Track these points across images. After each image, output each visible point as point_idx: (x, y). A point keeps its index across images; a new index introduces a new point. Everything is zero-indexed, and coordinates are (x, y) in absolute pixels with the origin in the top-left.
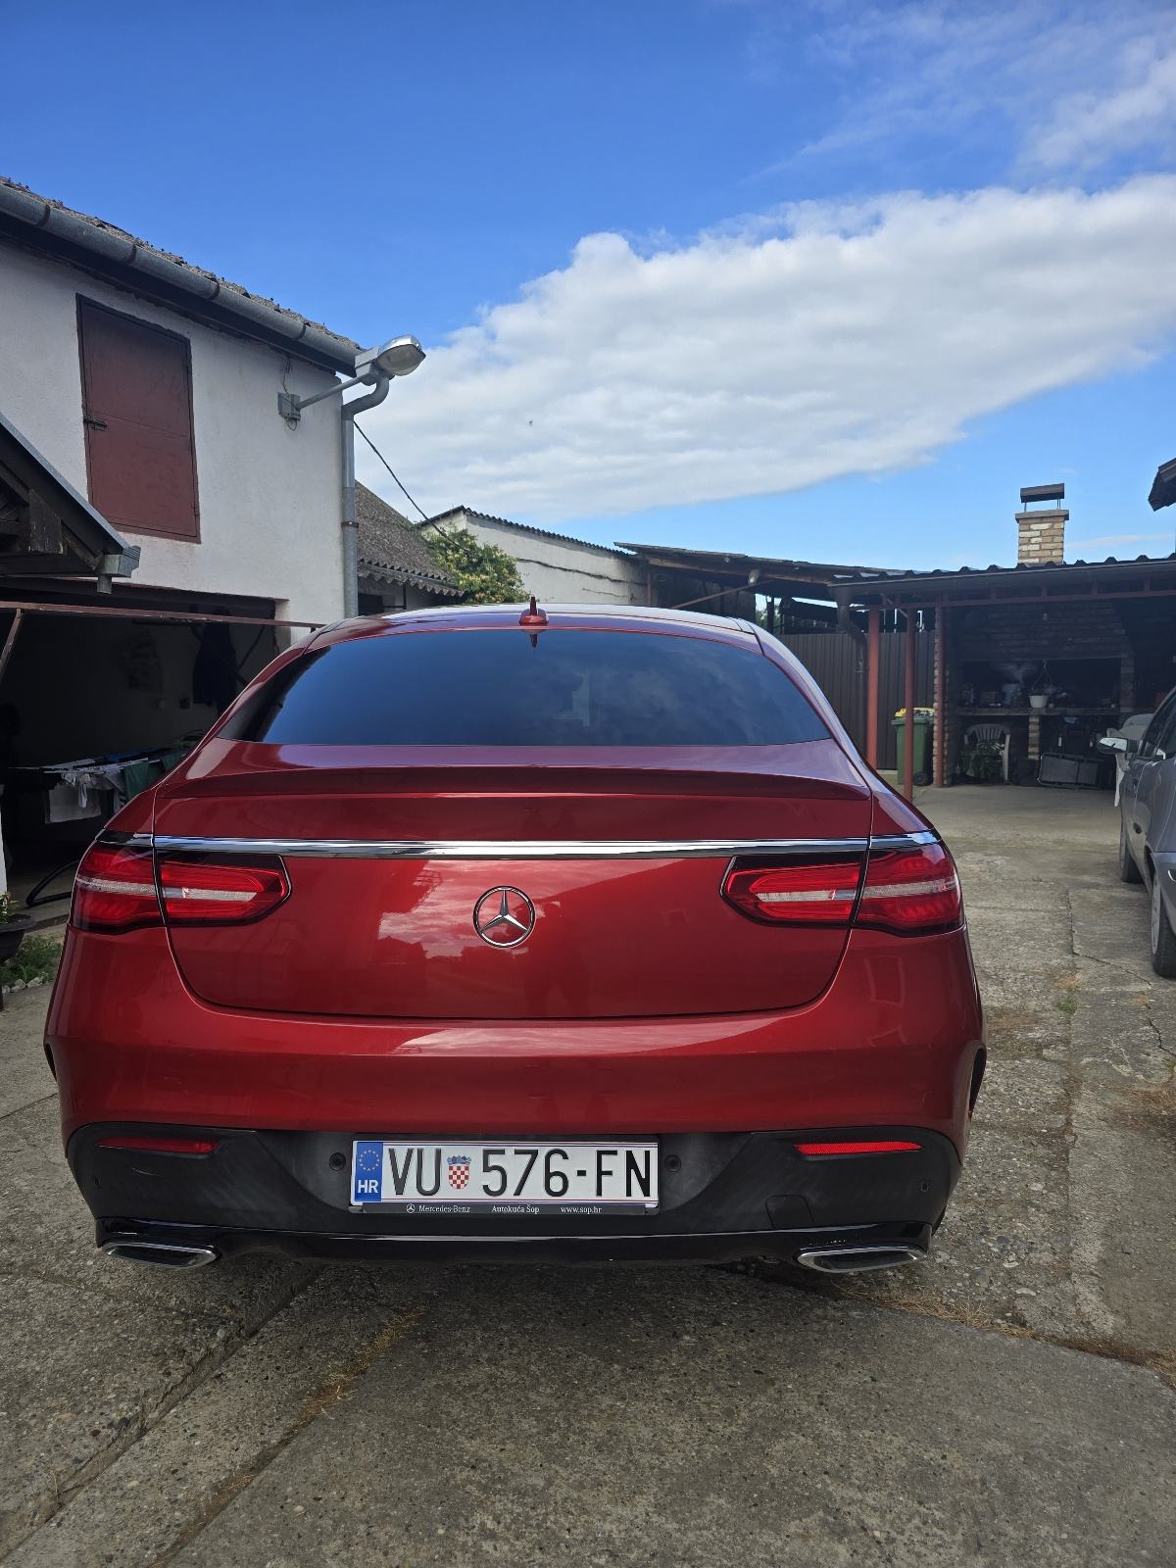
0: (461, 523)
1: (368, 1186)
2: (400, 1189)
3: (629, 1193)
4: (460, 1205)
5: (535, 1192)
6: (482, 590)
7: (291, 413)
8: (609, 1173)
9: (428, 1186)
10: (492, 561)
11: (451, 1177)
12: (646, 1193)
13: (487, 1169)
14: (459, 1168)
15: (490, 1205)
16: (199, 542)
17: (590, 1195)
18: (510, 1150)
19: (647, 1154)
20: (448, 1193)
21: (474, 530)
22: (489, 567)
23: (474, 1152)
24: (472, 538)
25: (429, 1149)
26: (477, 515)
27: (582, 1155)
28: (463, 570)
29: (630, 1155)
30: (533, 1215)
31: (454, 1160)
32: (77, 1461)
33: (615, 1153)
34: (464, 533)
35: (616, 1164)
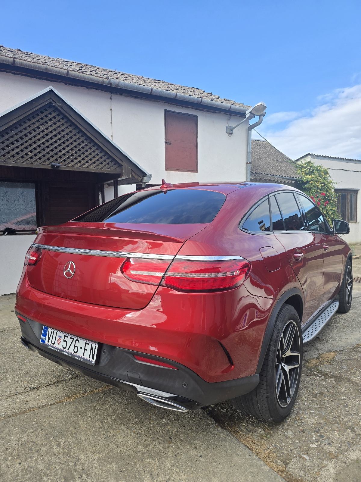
0: (309, 159)
1: (43, 338)
2: (48, 342)
3: (89, 358)
4: (57, 349)
5: (71, 351)
6: (312, 180)
7: (230, 132)
8: (87, 350)
9: (53, 342)
10: (317, 170)
11: (58, 341)
12: (93, 359)
13: (64, 341)
14: (59, 339)
15: (62, 351)
16: (197, 172)
17: (81, 355)
18: (69, 337)
19: (96, 346)
20: (56, 345)
21: (313, 161)
22: (316, 173)
23: (63, 335)
24: (312, 163)
25: (55, 332)
26: (316, 156)
27: (82, 343)
28: (307, 174)
29: (92, 345)
30: (69, 356)
31: (59, 336)
32: (17, 392)
33: (89, 344)
34: (309, 162)
35: (88, 347)
